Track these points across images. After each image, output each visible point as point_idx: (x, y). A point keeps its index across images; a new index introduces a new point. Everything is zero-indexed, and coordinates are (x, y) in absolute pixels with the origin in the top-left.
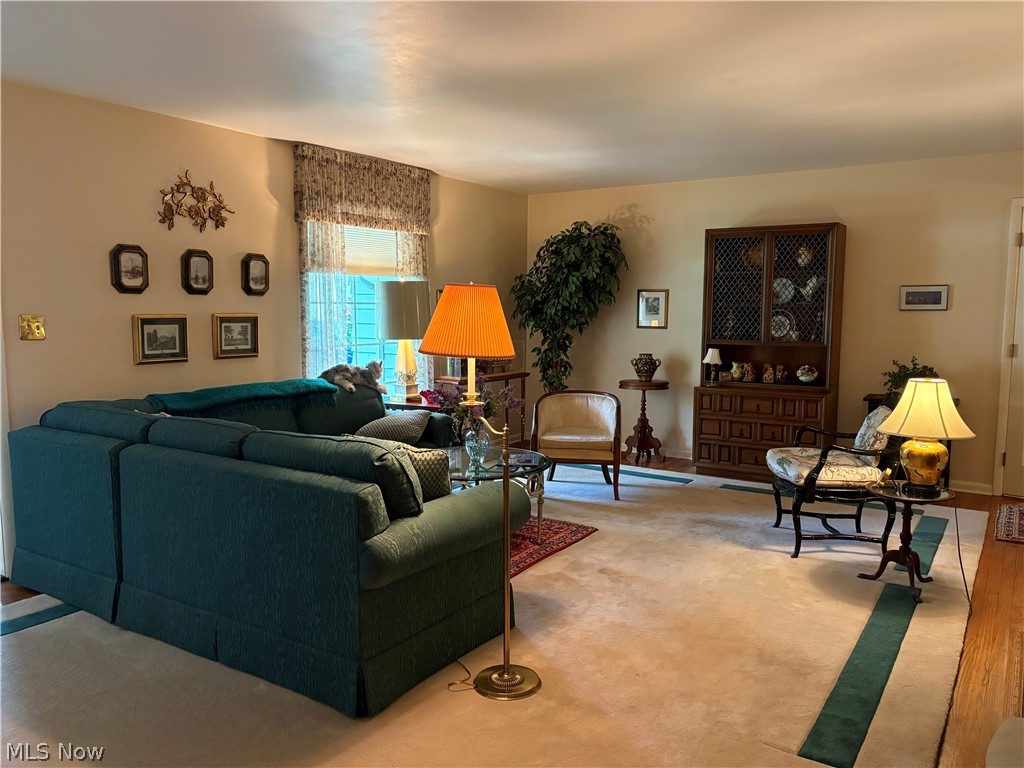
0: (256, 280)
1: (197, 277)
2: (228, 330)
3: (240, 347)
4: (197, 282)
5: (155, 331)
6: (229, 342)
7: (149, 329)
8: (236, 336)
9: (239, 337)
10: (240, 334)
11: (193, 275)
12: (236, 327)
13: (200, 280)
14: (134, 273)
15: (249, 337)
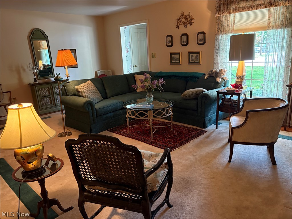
0: (200, 40)
1: (183, 41)
2: (192, 56)
3: (195, 61)
4: (183, 43)
5: (174, 56)
6: (192, 59)
7: (173, 56)
8: (194, 58)
9: (195, 58)
10: (195, 57)
11: (182, 41)
12: (194, 55)
13: (184, 42)
14: (169, 42)
15: (198, 58)
